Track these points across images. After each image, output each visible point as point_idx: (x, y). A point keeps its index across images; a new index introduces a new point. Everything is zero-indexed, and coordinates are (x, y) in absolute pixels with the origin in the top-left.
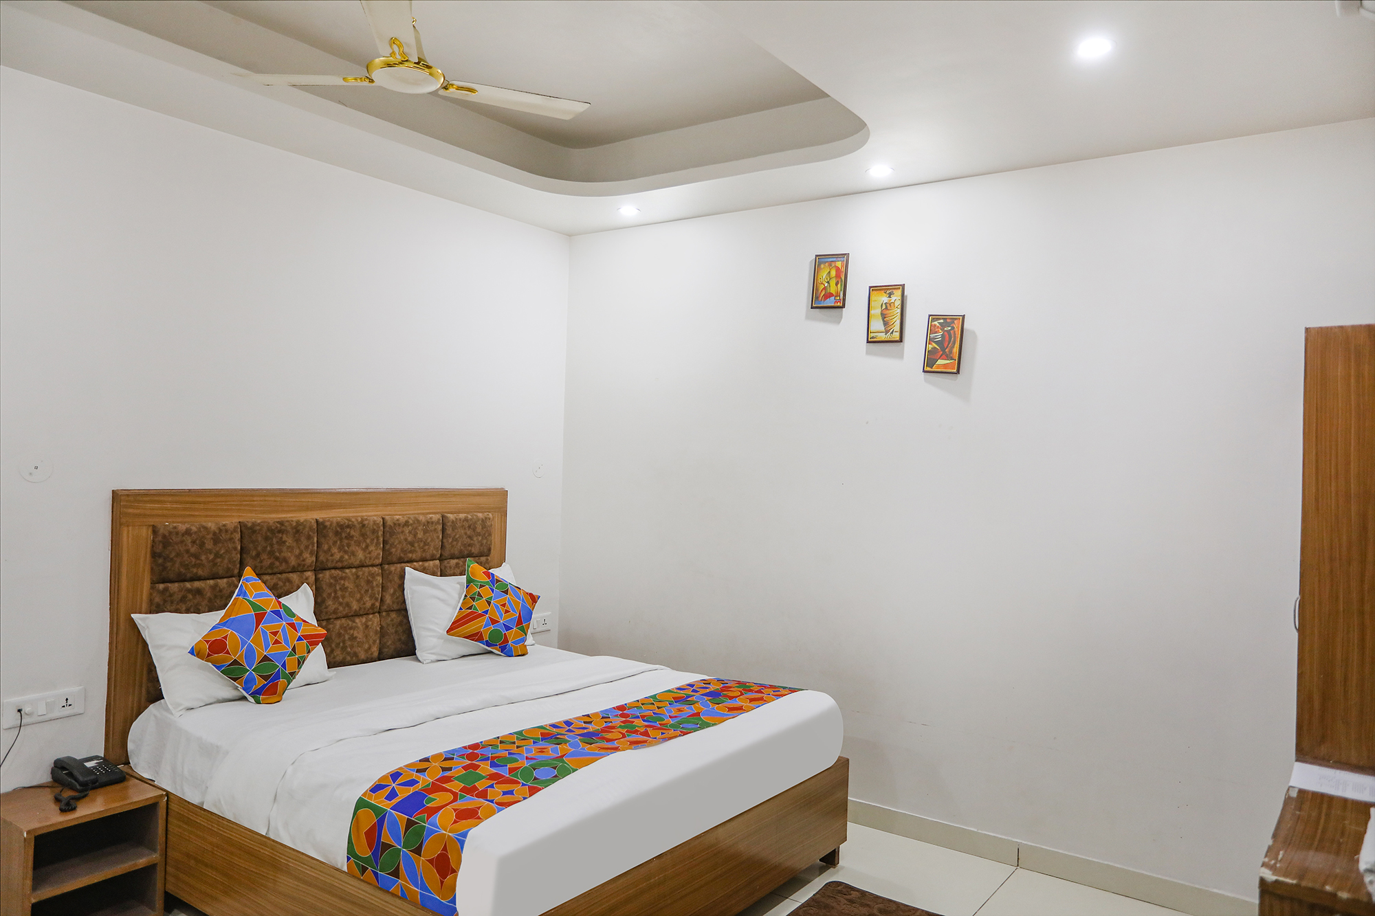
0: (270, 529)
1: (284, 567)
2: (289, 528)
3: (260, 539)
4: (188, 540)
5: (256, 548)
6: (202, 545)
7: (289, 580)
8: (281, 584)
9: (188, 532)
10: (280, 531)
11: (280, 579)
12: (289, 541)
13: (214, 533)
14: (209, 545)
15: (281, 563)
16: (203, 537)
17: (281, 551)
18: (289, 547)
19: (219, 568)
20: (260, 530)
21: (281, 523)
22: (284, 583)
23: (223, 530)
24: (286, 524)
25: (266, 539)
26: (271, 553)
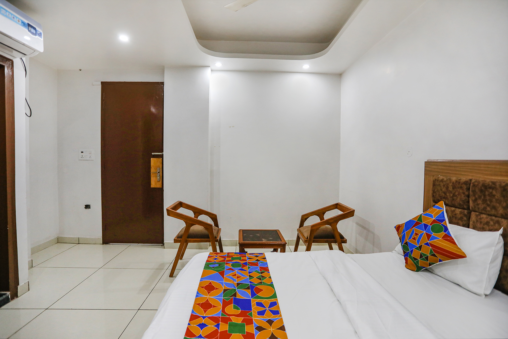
0: (484, 185)
1: (493, 212)
2: (498, 186)
3: (477, 191)
4: (442, 184)
5: (474, 195)
6: (447, 188)
7: (498, 222)
8: (492, 223)
9: (442, 181)
10: (490, 188)
11: (492, 220)
12: (498, 195)
13: (453, 183)
14: (451, 188)
15: (491, 209)
16: (448, 184)
17: (491, 201)
18: (497, 200)
19: (455, 202)
20: (478, 185)
21: (494, 183)
22: (495, 224)
23: (458, 182)
24: (498, 184)
25: (481, 191)
26: (484, 201)
